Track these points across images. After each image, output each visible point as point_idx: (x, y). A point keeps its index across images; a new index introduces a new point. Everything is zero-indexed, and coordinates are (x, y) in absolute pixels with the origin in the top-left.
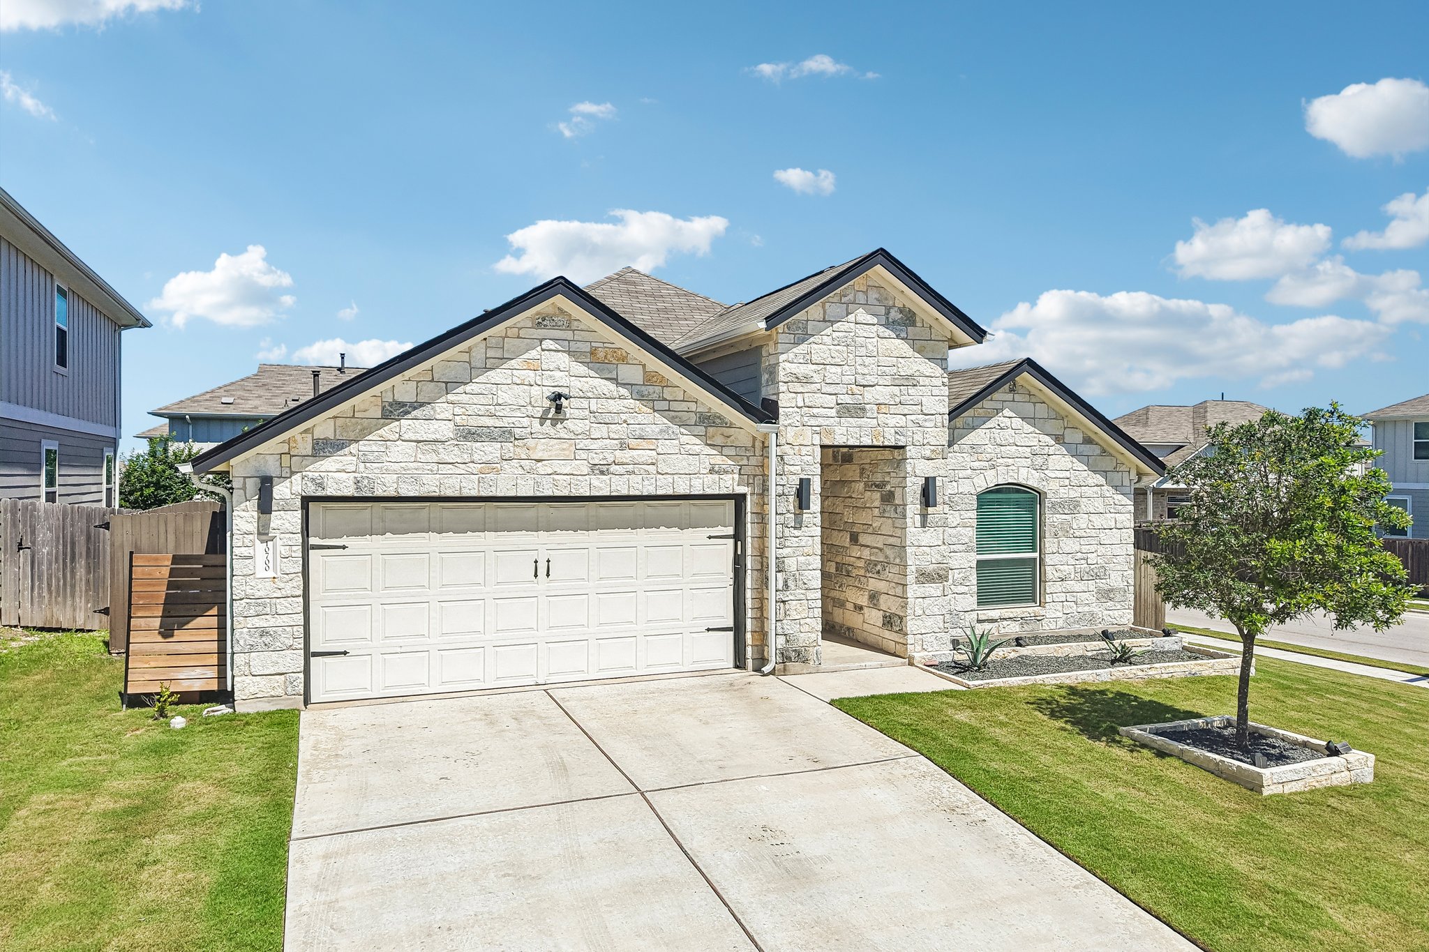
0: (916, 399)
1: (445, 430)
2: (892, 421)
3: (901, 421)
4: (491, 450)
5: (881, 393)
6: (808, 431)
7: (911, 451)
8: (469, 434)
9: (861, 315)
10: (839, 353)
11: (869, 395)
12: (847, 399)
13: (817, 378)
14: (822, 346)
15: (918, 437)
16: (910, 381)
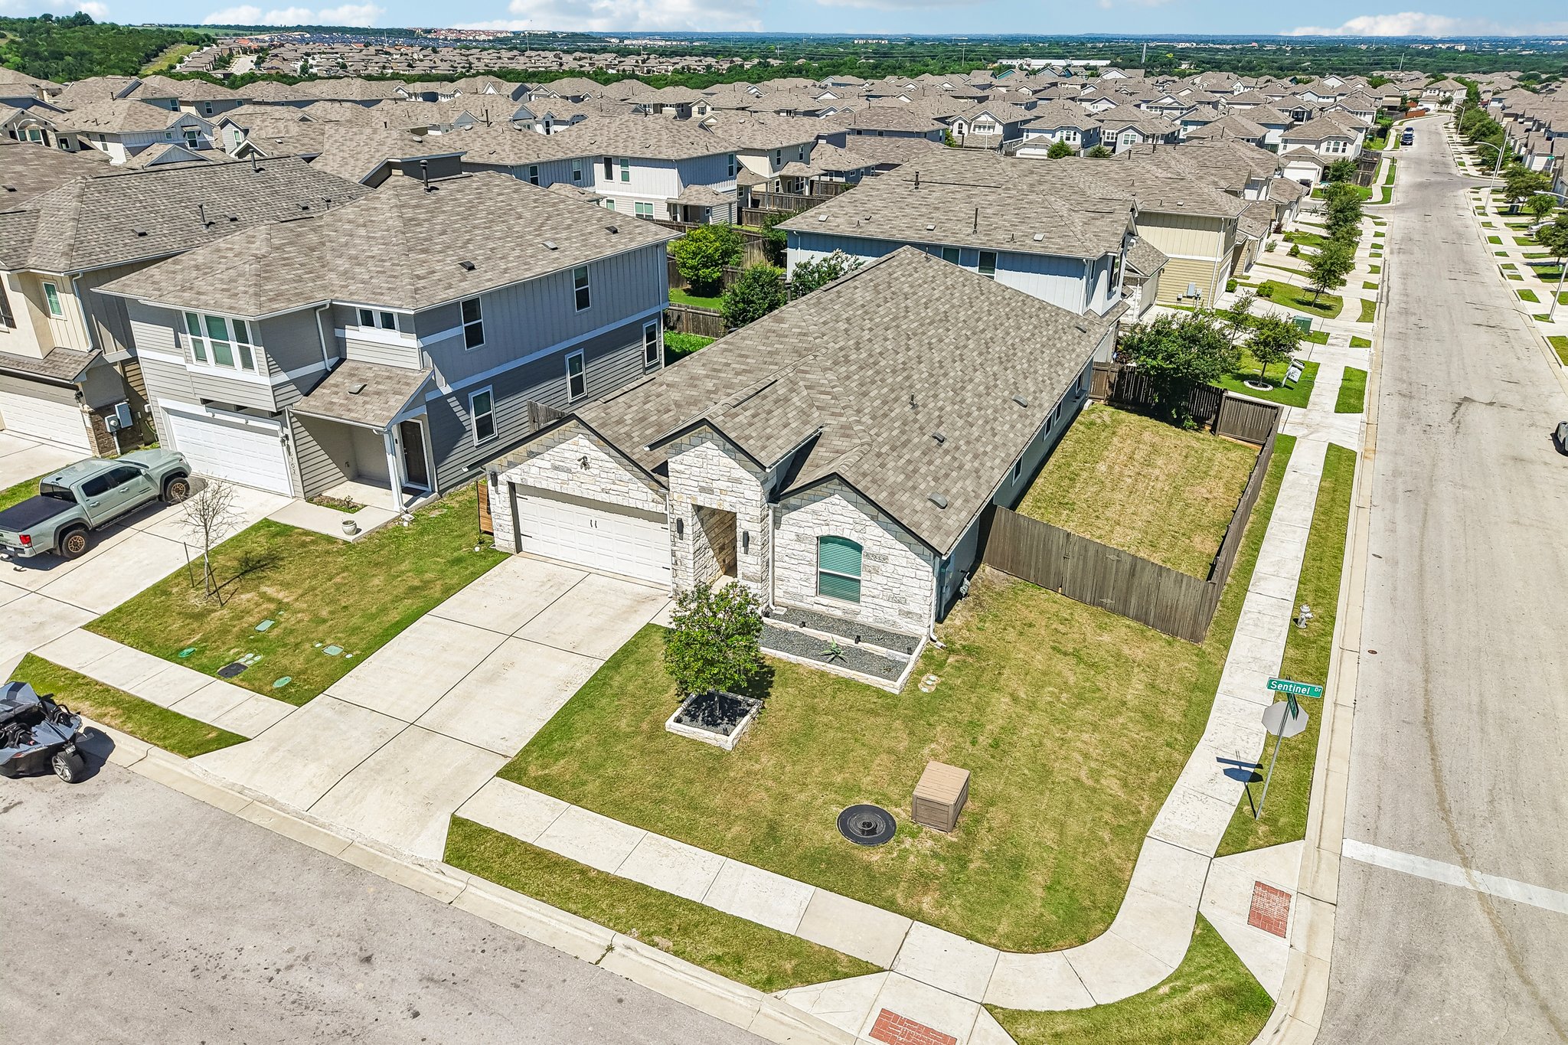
0: (741, 491)
1: (548, 465)
2: (728, 499)
3: (734, 500)
4: (564, 476)
5: (723, 485)
6: (685, 496)
7: (739, 516)
8: (556, 468)
9: (709, 444)
10: (699, 462)
11: (715, 484)
12: (704, 484)
13: (687, 472)
14: (689, 457)
15: (743, 510)
16: (738, 481)
